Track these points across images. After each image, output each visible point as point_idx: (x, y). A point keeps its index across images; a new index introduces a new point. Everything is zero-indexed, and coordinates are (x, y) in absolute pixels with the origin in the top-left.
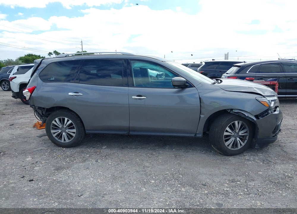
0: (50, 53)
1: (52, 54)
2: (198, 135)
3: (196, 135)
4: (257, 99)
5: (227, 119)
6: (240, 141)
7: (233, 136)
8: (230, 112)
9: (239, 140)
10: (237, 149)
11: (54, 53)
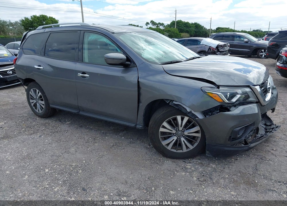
0: (147, 22)
1: (149, 24)
2: (138, 127)
3: (136, 126)
4: (203, 90)
5: (164, 112)
6: (186, 142)
7: (175, 134)
8: (169, 103)
9: (184, 141)
10: (181, 151)
11: (151, 23)
